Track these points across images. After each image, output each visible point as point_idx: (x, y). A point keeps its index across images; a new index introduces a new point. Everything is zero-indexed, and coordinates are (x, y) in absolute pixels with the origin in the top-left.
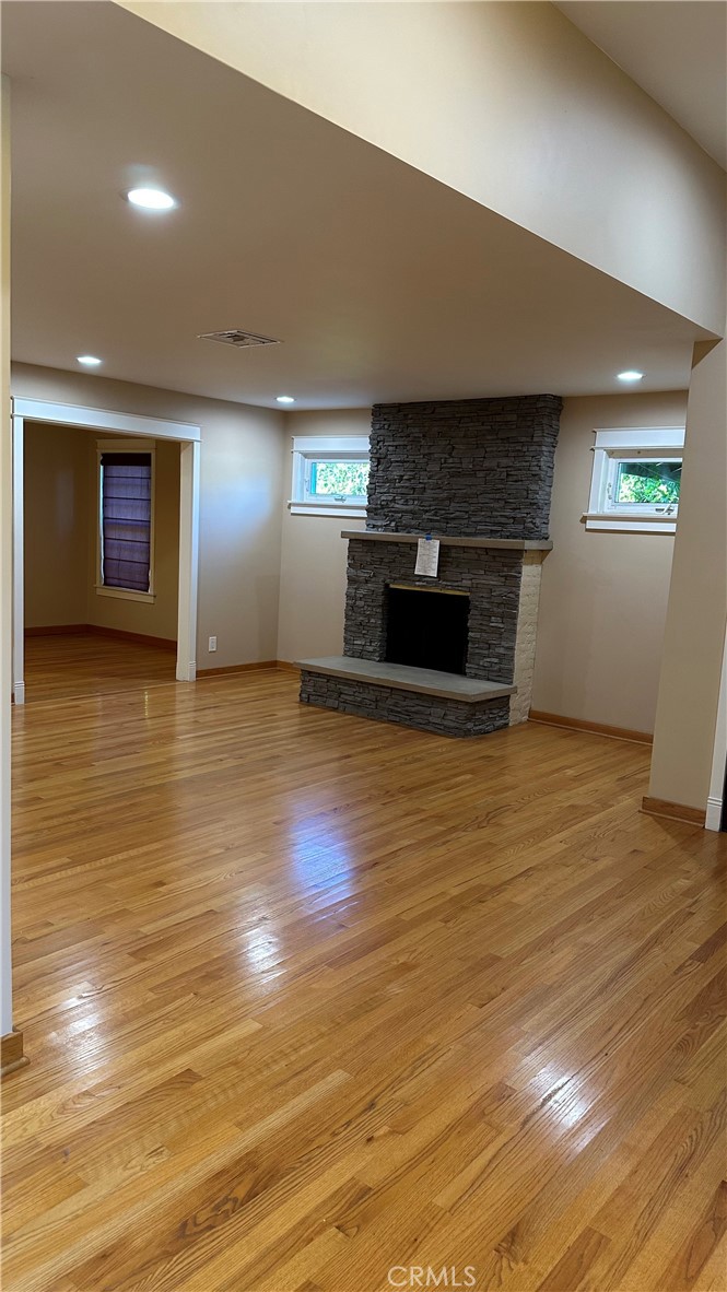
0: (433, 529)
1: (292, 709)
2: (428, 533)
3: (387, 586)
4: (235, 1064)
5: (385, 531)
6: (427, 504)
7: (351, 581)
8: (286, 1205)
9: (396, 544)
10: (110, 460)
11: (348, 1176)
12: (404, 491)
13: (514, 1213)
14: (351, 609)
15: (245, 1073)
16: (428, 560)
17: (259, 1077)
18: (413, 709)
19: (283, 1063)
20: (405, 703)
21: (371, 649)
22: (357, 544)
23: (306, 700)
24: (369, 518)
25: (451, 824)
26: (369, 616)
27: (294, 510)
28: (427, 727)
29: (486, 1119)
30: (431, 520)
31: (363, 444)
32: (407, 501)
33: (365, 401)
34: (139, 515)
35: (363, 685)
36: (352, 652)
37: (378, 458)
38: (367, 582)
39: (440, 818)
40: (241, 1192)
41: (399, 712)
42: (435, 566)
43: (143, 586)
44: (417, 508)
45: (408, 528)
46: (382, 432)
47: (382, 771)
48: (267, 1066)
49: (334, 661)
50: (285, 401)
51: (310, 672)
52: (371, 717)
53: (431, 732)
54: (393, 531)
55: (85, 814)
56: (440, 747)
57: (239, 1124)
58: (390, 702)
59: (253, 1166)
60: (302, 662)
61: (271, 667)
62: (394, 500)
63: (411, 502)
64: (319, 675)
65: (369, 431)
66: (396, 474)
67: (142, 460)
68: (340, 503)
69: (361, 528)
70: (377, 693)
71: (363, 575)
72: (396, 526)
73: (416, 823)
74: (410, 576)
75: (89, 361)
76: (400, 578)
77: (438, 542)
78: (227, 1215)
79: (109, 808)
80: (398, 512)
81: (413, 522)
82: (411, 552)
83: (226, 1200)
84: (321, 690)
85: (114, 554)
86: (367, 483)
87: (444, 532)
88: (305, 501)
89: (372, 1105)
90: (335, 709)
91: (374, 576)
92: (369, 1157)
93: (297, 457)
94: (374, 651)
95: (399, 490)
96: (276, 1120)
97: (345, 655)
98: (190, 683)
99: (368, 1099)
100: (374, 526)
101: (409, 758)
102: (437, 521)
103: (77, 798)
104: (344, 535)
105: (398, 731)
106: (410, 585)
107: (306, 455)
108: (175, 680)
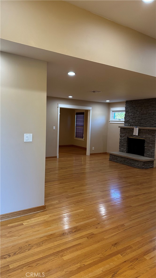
0: (138, 125)
1: (108, 161)
2: (136, 126)
3: (128, 137)
4: (78, 215)
5: (128, 126)
6: (137, 120)
7: (121, 136)
8: (80, 234)
9: (130, 129)
10: (77, 114)
11: (91, 232)
12: (132, 118)
13: (117, 241)
14: (121, 142)
15: (79, 216)
16: (136, 132)
17: (81, 217)
18: (132, 163)
19: (86, 216)
20: (130, 161)
21: (124, 150)
22: (122, 129)
23: (110, 160)
24: (125, 123)
25: (132, 184)
26: (124, 143)
27: (110, 122)
28: (134, 167)
29: (118, 228)
30: (137, 124)
31: (124, 109)
32: (132, 120)
33: (124, 100)
34: (82, 124)
35: (122, 157)
36: (121, 151)
37: (127, 111)
38: (124, 136)
39: (130, 183)
40: (73, 231)
41: (129, 163)
42: (138, 133)
43: (82, 137)
44: (134, 121)
45: (133, 125)
46: (127, 106)
47: (121, 174)
48: (83, 216)
49: (117, 152)
50: (108, 101)
51: (111, 154)
52: (123, 164)
53: (135, 167)
54: (129, 126)
55: (64, 176)
56: (136, 170)
57: (76, 223)
58: (127, 161)
59: (76, 228)
60: (110, 152)
61: (105, 153)
62: (130, 120)
63: (133, 120)
64: (113, 155)
65: (125, 106)
66: (130, 115)
67: (83, 113)
68: (120, 121)
69: (123, 126)
70: (124, 159)
71: (123, 135)
72: (130, 125)
73: (125, 183)
74: (132, 135)
75: (70, 97)
76: (130, 136)
77: (138, 128)
78: (70, 233)
79: (68, 176)
80: (131, 122)
81: (134, 124)
82: (133, 130)
83: (71, 231)
84: (114, 158)
85: (77, 131)
86: (124, 116)
87: (140, 126)
88: (113, 120)
89: (99, 224)
90: (116, 162)
91: (125, 135)
92: (95, 230)
93: (111, 112)
94: (125, 151)
95: (131, 118)
96: (82, 223)
97: (119, 151)
98: (89, 156)
99: (99, 223)
100: (126, 125)
101: (128, 172)
102: (139, 124)
103: (64, 174)
104: (119, 127)
105: (128, 167)
106: (132, 137)
107: (113, 111)
108: (86, 155)
